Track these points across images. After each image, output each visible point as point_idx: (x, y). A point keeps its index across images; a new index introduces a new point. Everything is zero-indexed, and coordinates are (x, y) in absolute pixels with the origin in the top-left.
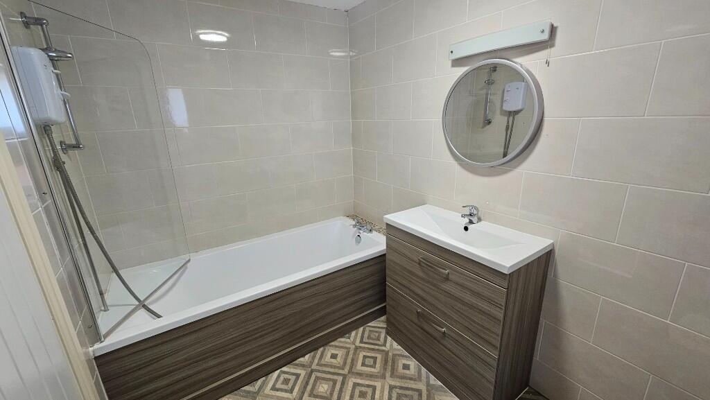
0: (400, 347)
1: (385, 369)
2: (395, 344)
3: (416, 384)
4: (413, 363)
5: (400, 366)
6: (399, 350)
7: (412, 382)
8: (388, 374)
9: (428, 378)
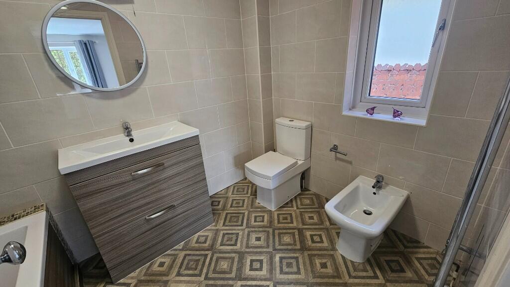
0: (138, 271)
1: (158, 281)
2: (132, 275)
3: (180, 257)
4: (160, 260)
5: (161, 269)
6: (141, 271)
7: (177, 260)
8: (165, 278)
9: (176, 250)
